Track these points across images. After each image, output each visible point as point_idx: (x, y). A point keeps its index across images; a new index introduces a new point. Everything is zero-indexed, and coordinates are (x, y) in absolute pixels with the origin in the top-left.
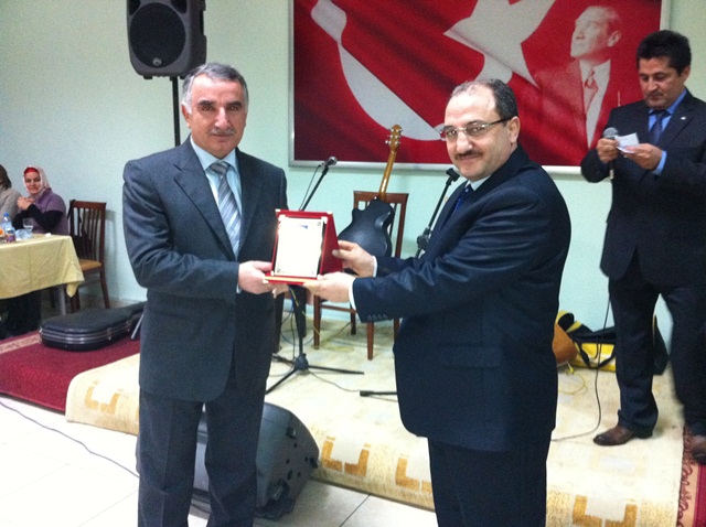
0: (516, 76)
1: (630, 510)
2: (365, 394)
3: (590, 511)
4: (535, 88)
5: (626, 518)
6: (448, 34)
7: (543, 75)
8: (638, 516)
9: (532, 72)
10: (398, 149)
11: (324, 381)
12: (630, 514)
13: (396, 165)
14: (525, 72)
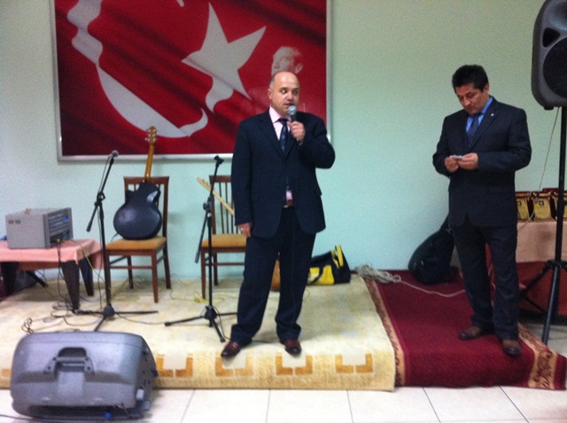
0: (236, 93)
1: (368, 357)
2: (168, 324)
3: (345, 363)
4: (249, 101)
5: (367, 361)
6: (184, 61)
7: (255, 92)
8: (374, 360)
9: (247, 90)
10: (155, 145)
11: (132, 321)
12: (369, 359)
13: (155, 157)
14: (241, 90)
